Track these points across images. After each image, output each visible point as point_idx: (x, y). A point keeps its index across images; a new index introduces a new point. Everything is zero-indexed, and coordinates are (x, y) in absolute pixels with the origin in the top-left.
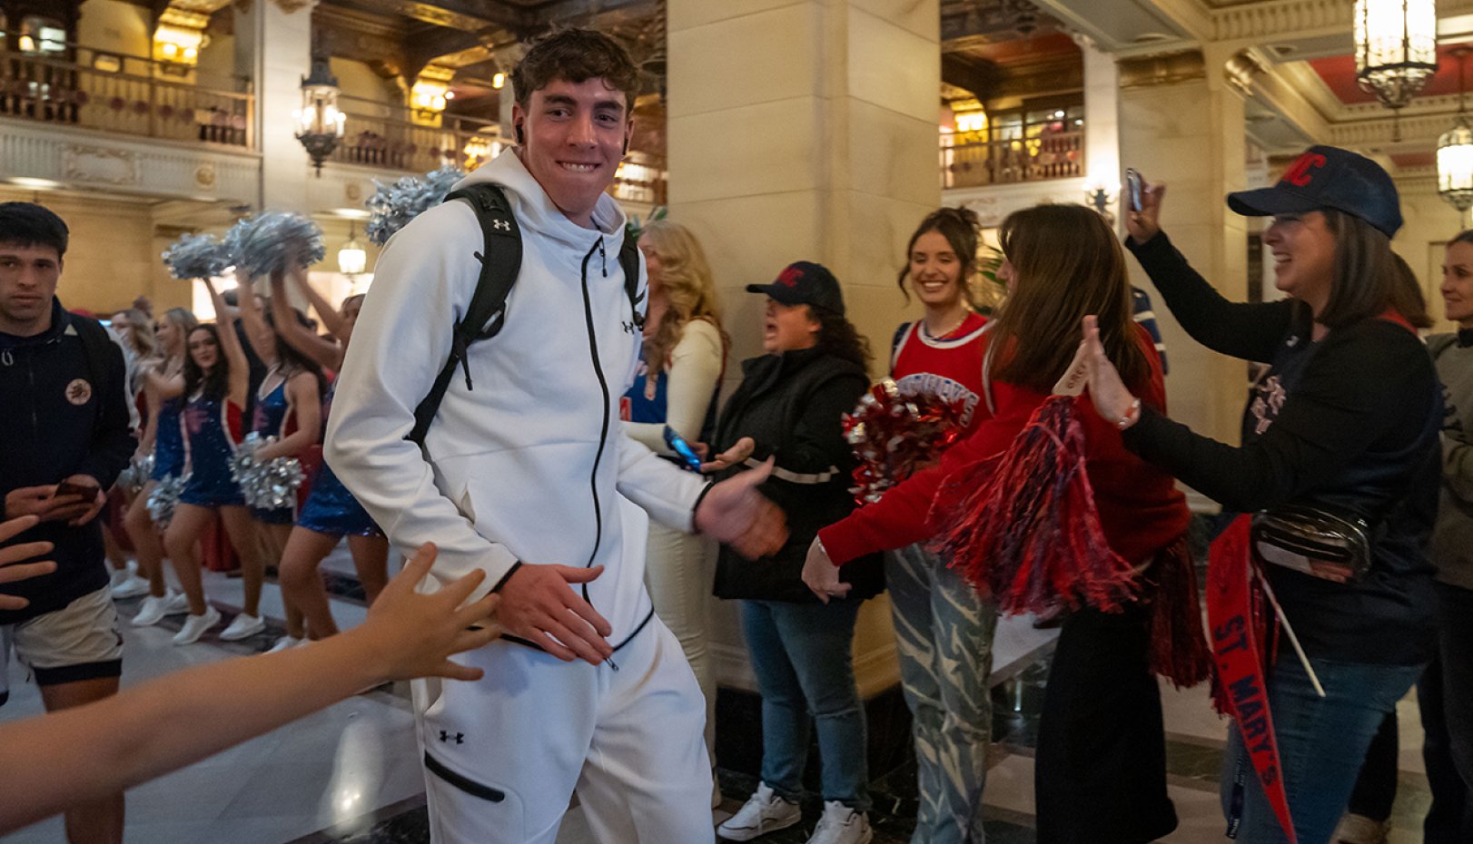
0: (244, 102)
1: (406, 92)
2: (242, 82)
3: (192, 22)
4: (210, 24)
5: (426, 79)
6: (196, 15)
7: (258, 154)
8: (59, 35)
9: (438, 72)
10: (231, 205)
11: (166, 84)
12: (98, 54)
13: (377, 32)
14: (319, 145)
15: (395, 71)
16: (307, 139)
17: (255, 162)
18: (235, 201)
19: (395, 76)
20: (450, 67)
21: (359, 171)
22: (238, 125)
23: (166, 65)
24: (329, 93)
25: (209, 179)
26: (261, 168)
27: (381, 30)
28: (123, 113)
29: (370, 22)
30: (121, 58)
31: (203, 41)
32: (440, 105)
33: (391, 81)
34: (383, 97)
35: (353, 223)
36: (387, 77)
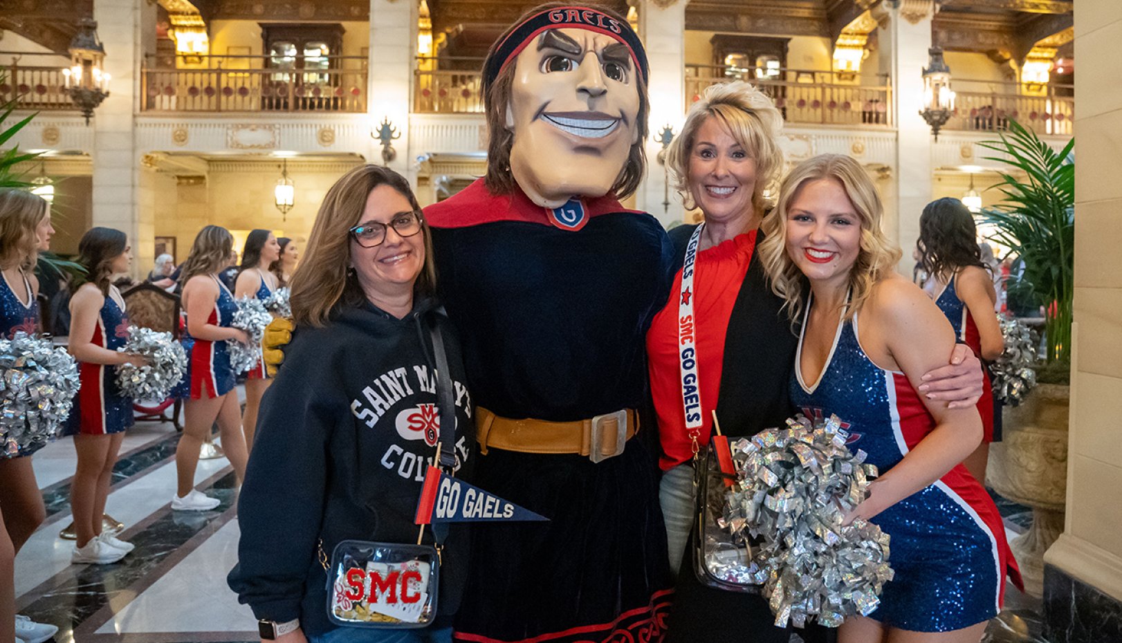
0: (885, 92)
1: (1017, 72)
2: (884, 78)
3: (856, 42)
4: (868, 42)
5: (1032, 59)
6: (859, 37)
7: (894, 128)
8: (776, 64)
9: (1043, 52)
10: (877, 167)
11: (838, 87)
12: (799, 73)
13: (992, 28)
14: (936, 118)
15: (1007, 56)
16: (927, 115)
17: (894, 135)
18: (879, 164)
19: (1007, 60)
20: (1053, 47)
21: (970, 135)
22: (881, 110)
23: (840, 75)
24: (942, 78)
25: (860, 150)
26: (897, 139)
27: (995, 26)
28: (805, 109)
29: (985, 20)
30: (813, 74)
31: (864, 54)
32: (1045, 78)
33: (1005, 65)
34: (999, 77)
35: (972, 176)
36: (1002, 61)
